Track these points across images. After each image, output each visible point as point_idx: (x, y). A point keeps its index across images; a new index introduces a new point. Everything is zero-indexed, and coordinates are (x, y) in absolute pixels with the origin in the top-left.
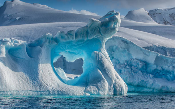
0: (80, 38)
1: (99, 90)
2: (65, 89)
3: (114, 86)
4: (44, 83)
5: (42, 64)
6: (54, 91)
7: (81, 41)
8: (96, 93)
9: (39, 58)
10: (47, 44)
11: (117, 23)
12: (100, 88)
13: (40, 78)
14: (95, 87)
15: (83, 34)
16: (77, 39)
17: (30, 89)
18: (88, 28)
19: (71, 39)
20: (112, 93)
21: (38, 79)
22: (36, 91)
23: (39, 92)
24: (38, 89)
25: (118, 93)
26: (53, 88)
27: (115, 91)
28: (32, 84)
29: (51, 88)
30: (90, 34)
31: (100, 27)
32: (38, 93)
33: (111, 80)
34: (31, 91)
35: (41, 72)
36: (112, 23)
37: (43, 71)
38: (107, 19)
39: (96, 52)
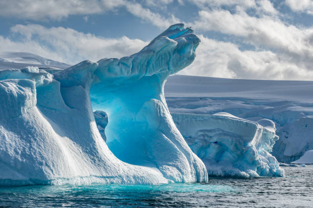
0: (136, 72)
1: (182, 173)
3: (195, 166)
4: (108, 161)
6: (127, 176)
8: (180, 181)
12: (182, 169)
13: (99, 151)
14: (175, 168)
15: (143, 65)
16: (133, 74)
17: (93, 174)
18: (154, 54)
19: (124, 75)
20: (194, 179)
21: (97, 152)
22: (103, 177)
23: (108, 180)
24: (104, 174)
25: (201, 180)
26: (124, 171)
27: (198, 175)
28: (92, 163)
29: (122, 170)
30: (153, 65)
31: (172, 54)
34: (96, 176)
35: (96, 138)
36: (191, 49)
38: (184, 38)
39: (155, 100)
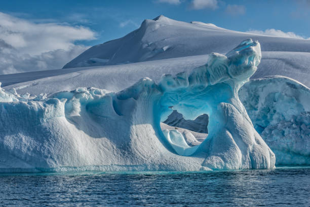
0: (196, 84)
1: (226, 161)
2: (171, 161)
3: (252, 155)
4: (139, 153)
5: (137, 126)
6: (153, 165)
7: (200, 88)
8: (220, 168)
9: (132, 117)
10: (145, 94)
11: (253, 58)
12: (227, 158)
13: (132, 147)
14: (219, 158)
15: (201, 77)
16: (192, 86)
17: (116, 163)
18: (208, 68)
19: (182, 86)
20: (247, 166)
21: (130, 147)
22: (126, 166)
23: (131, 168)
24: (129, 163)
25: (258, 166)
26: (152, 161)
27: (253, 163)
28: (121, 155)
29: (149, 160)
30: (212, 76)
31: (227, 66)
32: (128, 169)
33: (247, 146)
34: (119, 165)
35: (135, 137)
36: (246, 59)
37: (138, 136)
38: (238, 52)
39: (223, 103)
